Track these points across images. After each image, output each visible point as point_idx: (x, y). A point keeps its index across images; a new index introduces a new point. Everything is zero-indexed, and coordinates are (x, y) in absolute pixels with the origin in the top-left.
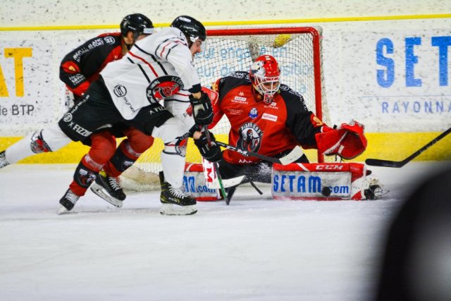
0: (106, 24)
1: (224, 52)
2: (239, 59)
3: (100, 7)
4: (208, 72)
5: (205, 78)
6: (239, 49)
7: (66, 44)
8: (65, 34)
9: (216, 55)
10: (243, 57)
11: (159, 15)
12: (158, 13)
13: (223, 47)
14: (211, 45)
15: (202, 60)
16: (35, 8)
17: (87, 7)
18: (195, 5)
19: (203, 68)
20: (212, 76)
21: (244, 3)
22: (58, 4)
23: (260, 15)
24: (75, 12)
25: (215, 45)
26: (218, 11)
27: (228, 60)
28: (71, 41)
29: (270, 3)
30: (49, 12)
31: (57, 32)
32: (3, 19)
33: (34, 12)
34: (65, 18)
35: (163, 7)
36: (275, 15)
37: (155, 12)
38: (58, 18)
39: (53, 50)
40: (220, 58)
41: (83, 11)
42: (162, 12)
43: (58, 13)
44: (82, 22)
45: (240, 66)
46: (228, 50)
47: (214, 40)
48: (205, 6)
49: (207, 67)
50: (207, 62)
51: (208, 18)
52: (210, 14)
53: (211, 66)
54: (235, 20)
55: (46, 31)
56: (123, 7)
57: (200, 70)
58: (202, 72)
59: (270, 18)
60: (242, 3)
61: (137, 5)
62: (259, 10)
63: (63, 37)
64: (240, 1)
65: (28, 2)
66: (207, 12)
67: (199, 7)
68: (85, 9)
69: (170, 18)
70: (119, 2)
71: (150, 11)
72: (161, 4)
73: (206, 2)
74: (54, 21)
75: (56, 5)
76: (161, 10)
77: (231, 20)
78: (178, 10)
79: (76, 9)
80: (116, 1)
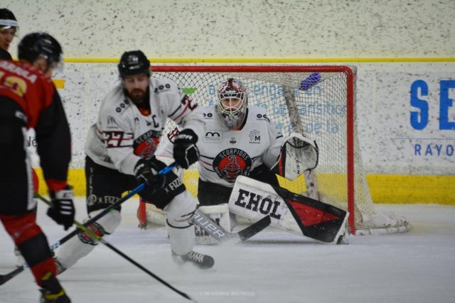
1: (257, 89)
3: (133, 40)
7: (99, 76)
8: (99, 66)
11: (193, 50)
12: (192, 48)
16: (69, 40)
17: (121, 40)
18: (230, 41)
21: (279, 41)
22: (92, 37)
23: (295, 53)
24: (109, 45)
26: (253, 48)
28: (104, 73)
29: (305, 41)
30: (83, 44)
31: (90, 65)
33: (68, 44)
34: (98, 51)
35: (197, 43)
36: (310, 53)
37: (189, 47)
38: (91, 50)
39: (86, 83)
41: (117, 44)
42: (195, 47)
43: (92, 45)
44: (115, 55)
48: (240, 43)
51: (242, 55)
52: (244, 51)
54: (269, 57)
55: (79, 64)
56: (157, 41)
59: (304, 57)
60: (276, 41)
61: (171, 40)
62: (294, 48)
63: (95, 69)
64: (275, 38)
65: (62, 34)
66: (241, 49)
67: (234, 43)
68: (120, 43)
69: (204, 53)
70: (153, 36)
71: (184, 46)
72: (195, 40)
73: (240, 39)
74: (88, 53)
75: (90, 38)
76: (195, 45)
77: (265, 58)
78: (212, 45)
79: (110, 42)
80: (151, 35)
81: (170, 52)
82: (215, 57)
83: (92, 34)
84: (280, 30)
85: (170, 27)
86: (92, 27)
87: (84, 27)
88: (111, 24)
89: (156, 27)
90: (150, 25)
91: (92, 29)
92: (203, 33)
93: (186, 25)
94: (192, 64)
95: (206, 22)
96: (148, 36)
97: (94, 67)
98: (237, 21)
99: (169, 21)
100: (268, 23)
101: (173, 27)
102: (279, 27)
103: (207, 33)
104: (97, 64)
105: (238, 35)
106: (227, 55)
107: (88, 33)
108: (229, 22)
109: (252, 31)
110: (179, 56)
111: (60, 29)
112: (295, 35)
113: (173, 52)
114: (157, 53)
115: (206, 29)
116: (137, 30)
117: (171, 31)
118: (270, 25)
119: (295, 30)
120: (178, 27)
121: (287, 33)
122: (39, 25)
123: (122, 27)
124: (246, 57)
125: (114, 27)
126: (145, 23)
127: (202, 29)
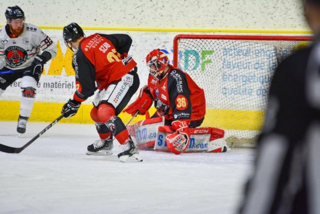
0: (174, 28)
1: (257, 52)
2: (268, 57)
3: (171, 16)
4: (245, 66)
5: (243, 70)
6: (269, 50)
7: (146, 41)
8: (146, 34)
9: (251, 54)
10: (271, 56)
11: (212, 23)
12: (212, 22)
13: (257, 48)
14: (248, 46)
15: (241, 57)
16: (125, 14)
17: (162, 16)
18: (239, 17)
19: (242, 63)
20: (247, 69)
21: (273, 18)
22: (142, 13)
23: (285, 27)
24: (153, 19)
25: (251, 46)
26: (255, 22)
27: (260, 57)
28: (150, 39)
29: (292, 18)
30: (136, 18)
31: (140, 32)
32: (103, 22)
33: (125, 18)
34: (146, 23)
35: (216, 19)
36: (295, 27)
37: (210, 21)
38: (141, 23)
39: (137, 45)
40: (254, 56)
41: (159, 18)
42: (214, 22)
43: (142, 19)
44: (158, 26)
45: (268, 62)
46: (260, 51)
47: (251, 43)
48: (246, 19)
49: (245, 62)
50: (245, 59)
51: (247, 27)
52: (249, 24)
53: (247, 61)
54: (267, 29)
55: (132, 32)
56: (187, 17)
57: (239, 64)
58: (241, 66)
59: (291, 29)
60: (272, 17)
61: (198, 16)
62: (284, 23)
63: (144, 36)
64: (271, 16)
65: (121, 11)
66: (246, 23)
67: (242, 19)
68: (161, 17)
69: (220, 26)
70: (185, 13)
71: (206, 21)
72: (214, 16)
73: (246, 16)
74: (139, 25)
75: (140, 14)
76: (214, 20)
77: (264, 30)
78: (226, 20)
79: (154, 17)
80: (183, 12)
81: (196, 25)
82: (228, 29)
83: (142, 11)
84: (274, 10)
85: (197, 7)
86: (142, 6)
87: (136, 6)
88: (155, 4)
89: (187, 7)
90: (183, 5)
91: (142, 7)
92: (220, 12)
93: (208, 6)
94: (212, 34)
95: (222, 4)
96: (181, 13)
97: (143, 34)
98: (244, 3)
99: (196, 3)
100: (266, 5)
101: (199, 7)
102: (274, 8)
103: (223, 12)
104: (145, 32)
105: (245, 13)
106: (236, 27)
107: (139, 10)
108: (239, 4)
109: (254, 11)
110: (203, 27)
111: (120, 7)
112: (285, 14)
113: (198, 25)
114: (187, 25)
115: (222, 8)
116: (174, 9)
117: (197, 10)
118: (268, 6)
119: (286, 10)
120: (202, 7)
121: (280, 12)
122: (105, 4)
123: (163, 6)
124: (250, 29)
125: (157, 6)
126: (179, 3)
127: (219, 9)
